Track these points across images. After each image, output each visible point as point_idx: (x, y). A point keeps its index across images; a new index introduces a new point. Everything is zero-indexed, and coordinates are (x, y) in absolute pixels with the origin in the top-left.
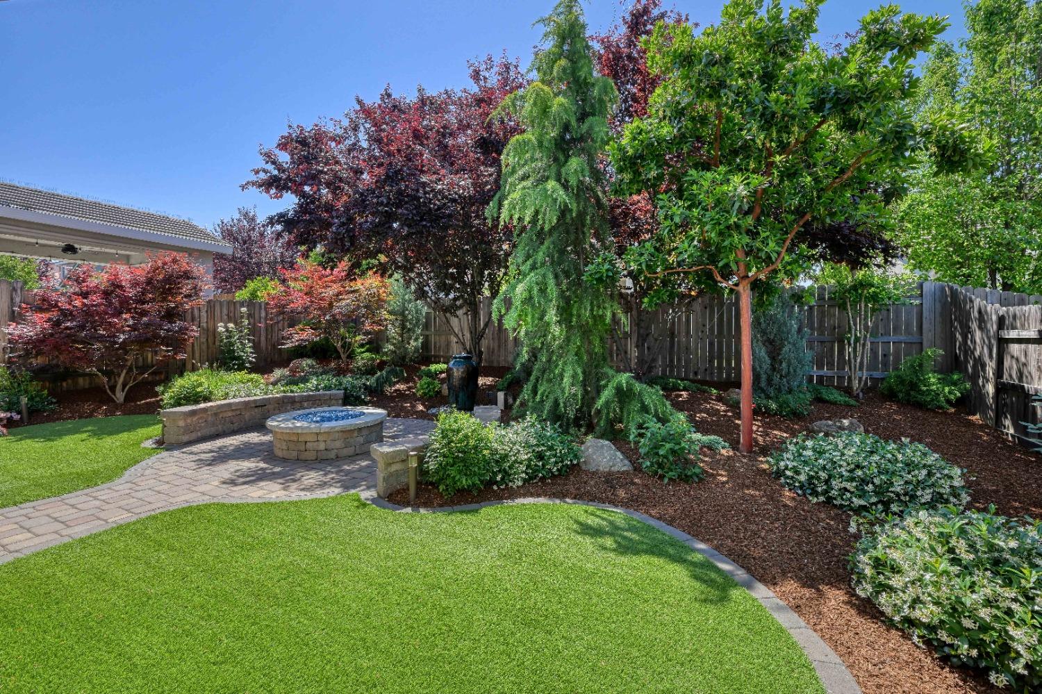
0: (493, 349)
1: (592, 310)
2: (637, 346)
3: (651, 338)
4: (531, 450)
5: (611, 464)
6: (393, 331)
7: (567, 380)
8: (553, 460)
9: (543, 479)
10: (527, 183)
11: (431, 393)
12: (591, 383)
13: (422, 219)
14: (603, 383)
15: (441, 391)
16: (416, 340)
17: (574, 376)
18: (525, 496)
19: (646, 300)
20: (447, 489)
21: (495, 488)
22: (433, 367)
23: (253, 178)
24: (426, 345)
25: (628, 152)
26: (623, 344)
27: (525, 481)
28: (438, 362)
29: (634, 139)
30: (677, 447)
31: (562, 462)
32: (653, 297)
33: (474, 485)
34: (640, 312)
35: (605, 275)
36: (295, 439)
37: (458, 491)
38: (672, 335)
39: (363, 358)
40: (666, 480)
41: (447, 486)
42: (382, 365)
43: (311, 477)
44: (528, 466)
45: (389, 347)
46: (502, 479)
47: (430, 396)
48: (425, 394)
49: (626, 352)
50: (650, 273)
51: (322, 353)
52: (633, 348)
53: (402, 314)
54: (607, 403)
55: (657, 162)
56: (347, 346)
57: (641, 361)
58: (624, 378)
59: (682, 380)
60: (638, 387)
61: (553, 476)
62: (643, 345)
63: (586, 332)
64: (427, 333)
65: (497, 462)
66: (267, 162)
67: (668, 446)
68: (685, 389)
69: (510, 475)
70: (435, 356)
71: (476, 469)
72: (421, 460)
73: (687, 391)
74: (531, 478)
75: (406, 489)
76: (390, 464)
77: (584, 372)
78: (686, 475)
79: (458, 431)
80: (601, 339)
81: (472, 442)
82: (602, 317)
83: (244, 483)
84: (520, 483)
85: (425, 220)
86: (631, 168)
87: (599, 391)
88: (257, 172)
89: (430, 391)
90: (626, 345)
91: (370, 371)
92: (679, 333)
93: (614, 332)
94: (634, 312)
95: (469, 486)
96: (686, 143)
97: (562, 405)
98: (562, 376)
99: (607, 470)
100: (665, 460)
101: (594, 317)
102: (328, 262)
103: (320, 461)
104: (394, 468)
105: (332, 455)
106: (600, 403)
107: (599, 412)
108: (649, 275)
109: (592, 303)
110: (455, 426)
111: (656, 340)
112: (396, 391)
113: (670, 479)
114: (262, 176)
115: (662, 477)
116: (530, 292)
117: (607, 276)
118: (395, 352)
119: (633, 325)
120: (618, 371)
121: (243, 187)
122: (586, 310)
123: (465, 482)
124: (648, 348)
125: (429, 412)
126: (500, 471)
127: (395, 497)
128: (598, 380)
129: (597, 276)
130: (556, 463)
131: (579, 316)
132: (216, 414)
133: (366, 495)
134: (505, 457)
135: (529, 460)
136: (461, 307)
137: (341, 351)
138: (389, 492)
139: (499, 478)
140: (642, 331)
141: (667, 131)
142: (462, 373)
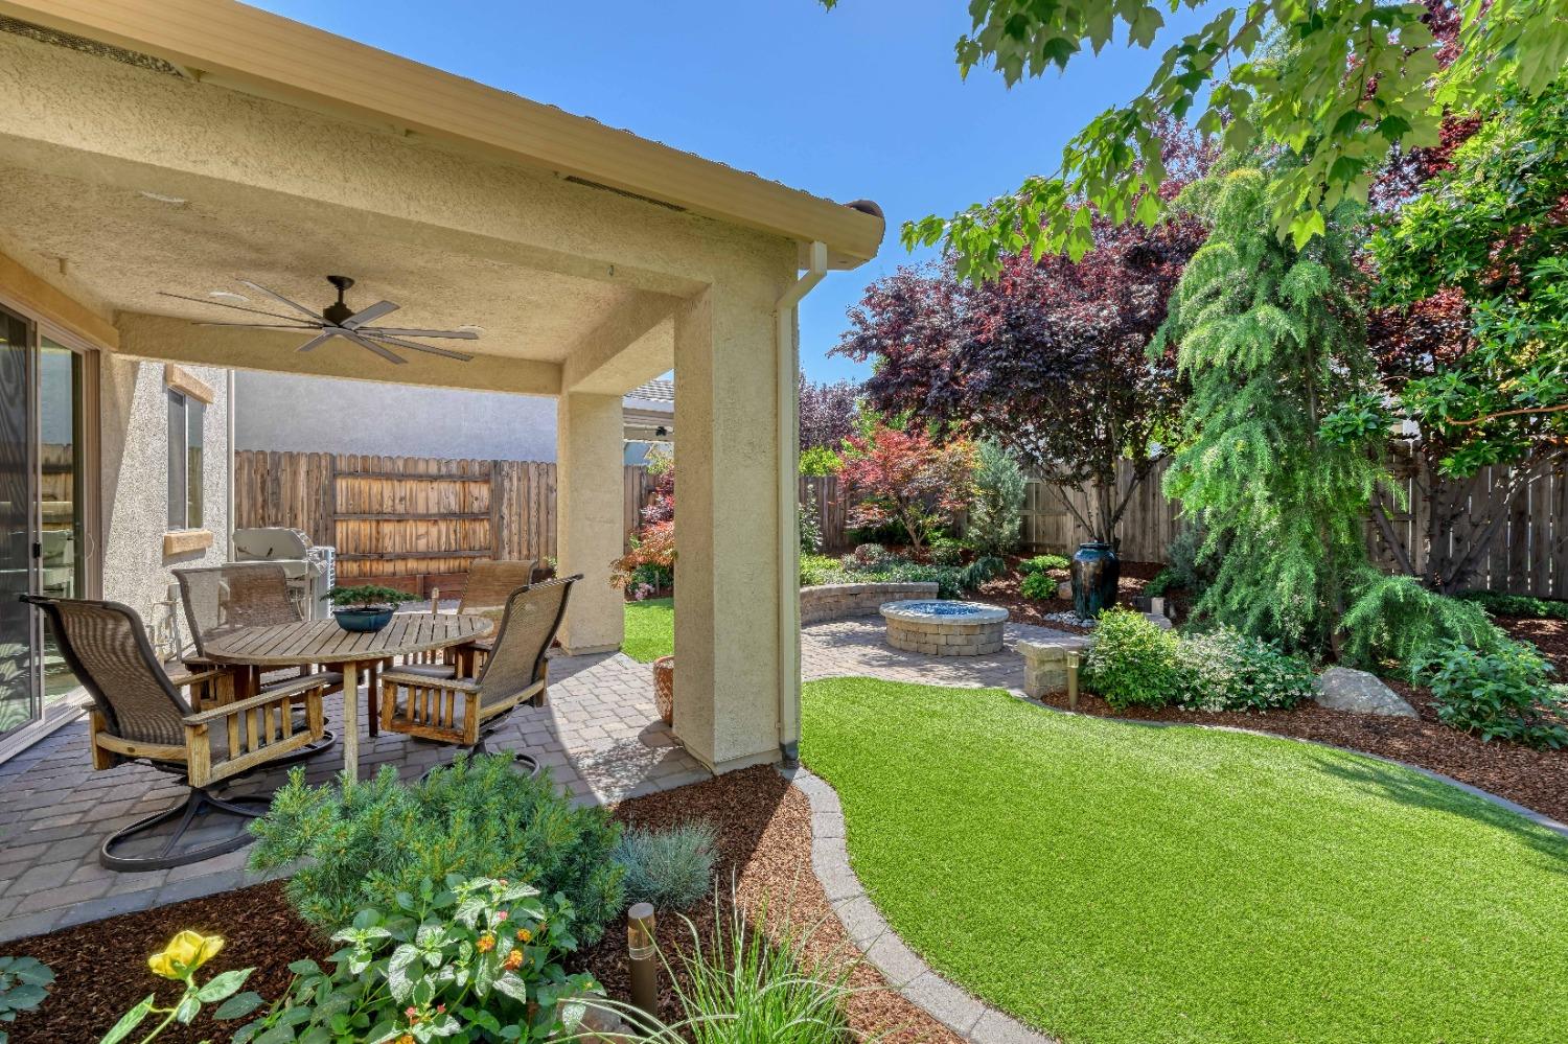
0: (1134, 536)
1: (1335, 480)
2: (1430, 536)
3: (1464, 521)
4: (1233, 669)
5: (1375, 705)
6: (981, 511)
7: (1286, 582)
8: (1270, 686)
9: (1254, 709)
10: (1217, 306)
11: (1044, 594)
12: (1335, 588)
13: (1049, 369)
14: (1356, 590)
15: (1057, 593)
16: (1011, 521)
17: (1301, 578)
18: (1227, 724)
19: (1448, 462)
20: (1117, 700)
21: (1182, 708)
22: (1039, 560)
23: (840, 343)
24: (1025, 529)
25: (1408, 247)
26: (1396, 532)
27: (1226, 707)
28: (1044, 554)
29: (1423, 228)
30: (1511, 691)
31: (1285, 690)
32: (1464, 456)
33: (1154, 699)
34: (1435, 480)
35: (1361, 429)
36: (913, 630)
37: (1132, 703)
38: (1520, 516)
39: (942, 545)
40: (1487, 738)
41: (1116, 695)
42: (967, 556)
43: (943, 670)
44: (1231, 689)
45: (973, 532)
46: (1192, 699)
47: (1043, 599)
48: (1035, 595)
49: (1403, 546)
50: (1456, 420)
51: (891, 538)
52: (1419, 538)
53: (995, 487)
54: (1365, 621)
55: (1470, 253)
56: (919, 530)
57: (1439, 561)
58: (1399, 584)
59: (1545, 599)
60: (1428, 598)
61: (1270, 708)
62: (1444, 534)
63: (1322, 515)
64: (1026, 513)
65: (1184, 677)
66: (854, 324)
67: (1490, 686)
68: (1550, 616)
69: (1203, 696)
70: (1038, 545)
71: (1157, 681)
72: (1083, 662)
73: (1558, 619)
74: (1234, 705)
75: (1066, 693)
76: (1042, 662)
77: (1318, 572)
78: (1531, 738)
79: (1131, 633)
80: (1352, 524)
81: (1150, 648)
82: (1355, 493)
83: (880, 666)
84: (1218, 709)
85: (1053, 370)
86: (1414, 268)
87: (1348, 603)
88: (844, 336)
89: (1041, 591)
90: (1403, 535)
91: (952, 561)
92: (1539, 511)
93: (1376, 511)
94: (1424, 478)
95: (1147, 699)
96: (1534, 214)
97: (1277, 617)
98: (1276, 575)
99: (1369, 711)
100: (1486, 708)
101: (1338, 491)
102: (916, 429)
103: (941, 655)
104: (1048, 667)
105: (953, 651)
106: (1350, 619)
107: (1347, 633)
108: (1454, 423)
109: (1334, 470)
110: (1124, 626)
111: (1475, 526)
112: (994, 589)
113: (1496, 738)
114: (850, 339)
115: (1477, 733)
116: (1225, 460)
117: (1366, 430)
118: (982, 538)
119: (1420, 498)
120: (1387, 573)
121: (830, 354)
122: (1323, 480)
123: (1142, 694)
124: (1458, 540)
125: (1046, 617)
126: (1187, 689)
127: (1053, 699)
128: (1347, 585)
129: (1344, 431)
130: (1276, 691)
131: (1310, 489)
132: (819, 598)
133: (1016, 693)
134: (1193, 674)
135: (1232, 680)
136: (1087, 477)
137: (913, 535)
138: (1042, 693)
139: (1187, 696)
140: (1440, 510)
141: (1494, 203)
142: (1095, 568)
